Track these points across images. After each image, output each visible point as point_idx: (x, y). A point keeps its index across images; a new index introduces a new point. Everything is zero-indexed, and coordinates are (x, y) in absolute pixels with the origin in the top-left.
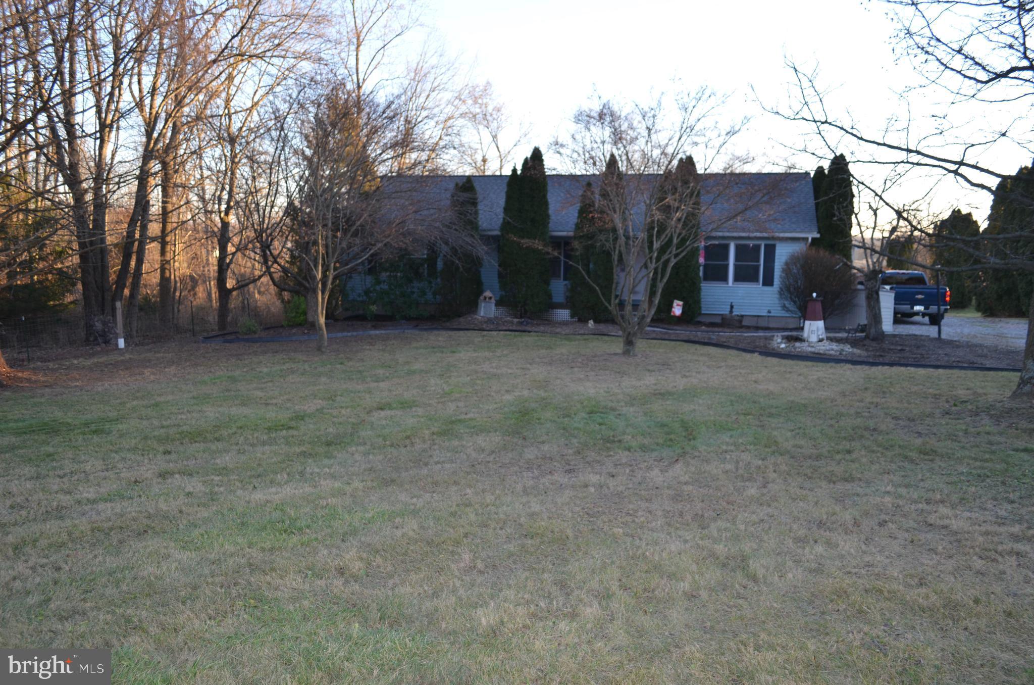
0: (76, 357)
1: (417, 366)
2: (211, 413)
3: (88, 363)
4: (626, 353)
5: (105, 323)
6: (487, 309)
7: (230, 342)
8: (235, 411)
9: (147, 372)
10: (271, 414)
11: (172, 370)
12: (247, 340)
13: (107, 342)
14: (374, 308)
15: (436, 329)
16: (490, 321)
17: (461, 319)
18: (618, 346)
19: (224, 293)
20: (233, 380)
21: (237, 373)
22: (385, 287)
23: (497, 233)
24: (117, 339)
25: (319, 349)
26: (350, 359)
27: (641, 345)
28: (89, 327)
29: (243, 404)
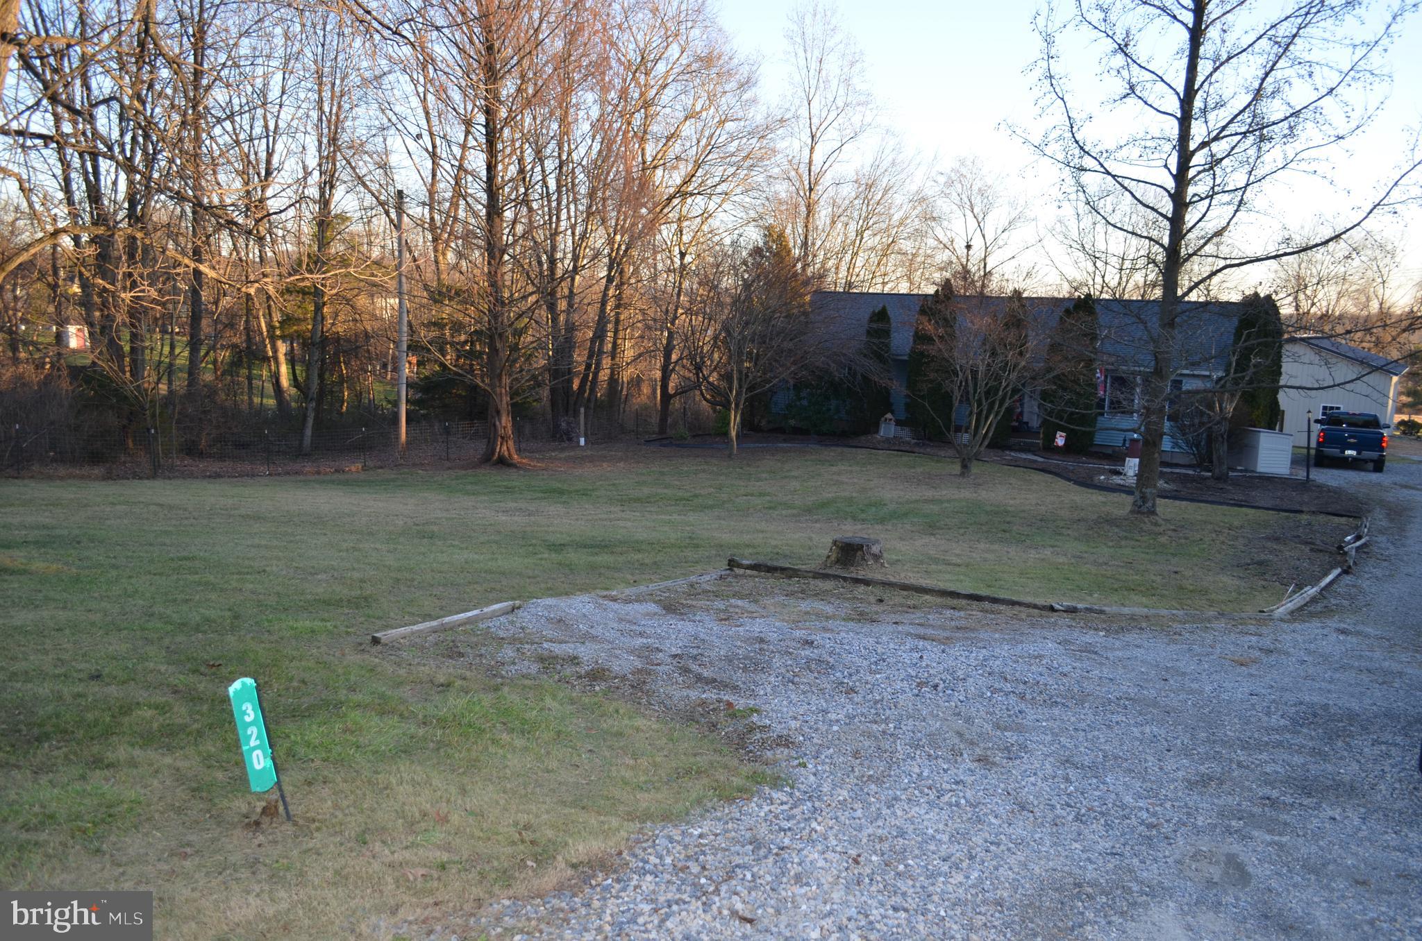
0: (554, 450)
1: (794, 473)
2: (646, 491)
3: (563, 455)
4: (962, 474)
5: (568, 424)
6: (888, 429)
7: (664, 446)
8: (659, 491)
9: (605, 465)
10: (680, 494)
11: (622, 464)
12: (678, 446)
13: (570, 439)
14: (792, 422)
15: (837, 445)
16: (888, 440)
17: (863, 438)
18: (957, 468)
19: (666, 397)
20: (662, 474)
21: (666, 469)
22: (805, 403)
23: (906, 358)
24: (578, 437)
25: (730, 456)
26: (749, 465)
27: (975, 468)
28: (557, 426)
29: (666, 488)
